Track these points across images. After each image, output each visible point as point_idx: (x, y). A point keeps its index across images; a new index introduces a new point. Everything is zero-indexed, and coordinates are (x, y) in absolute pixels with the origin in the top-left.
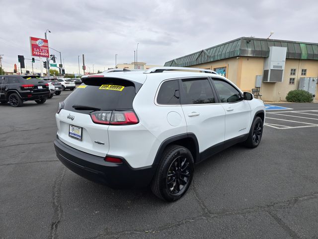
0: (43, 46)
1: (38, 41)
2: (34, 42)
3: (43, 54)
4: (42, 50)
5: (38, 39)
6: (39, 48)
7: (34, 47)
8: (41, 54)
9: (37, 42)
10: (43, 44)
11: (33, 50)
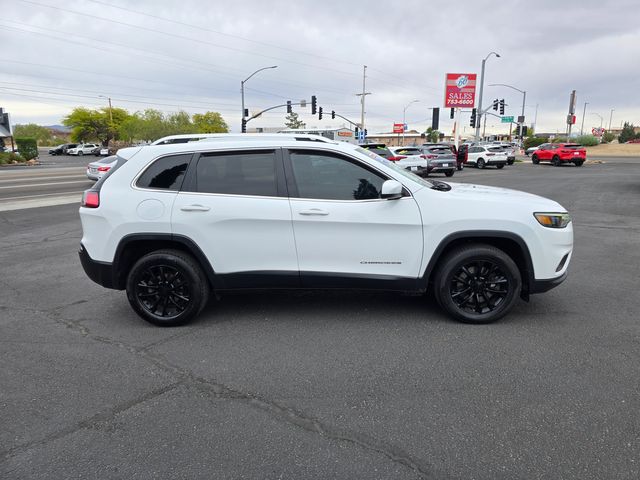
0: (466, 87)
1: (459, 79)
2: (452, 83)
3: (464, 102)
4: (463, 95)
5: (460, 75)
6: (458, 91)
7: (451, 90)
8: (461, 102)
9: (457, 82)
10: (468, 83)
11: (447, 97)
